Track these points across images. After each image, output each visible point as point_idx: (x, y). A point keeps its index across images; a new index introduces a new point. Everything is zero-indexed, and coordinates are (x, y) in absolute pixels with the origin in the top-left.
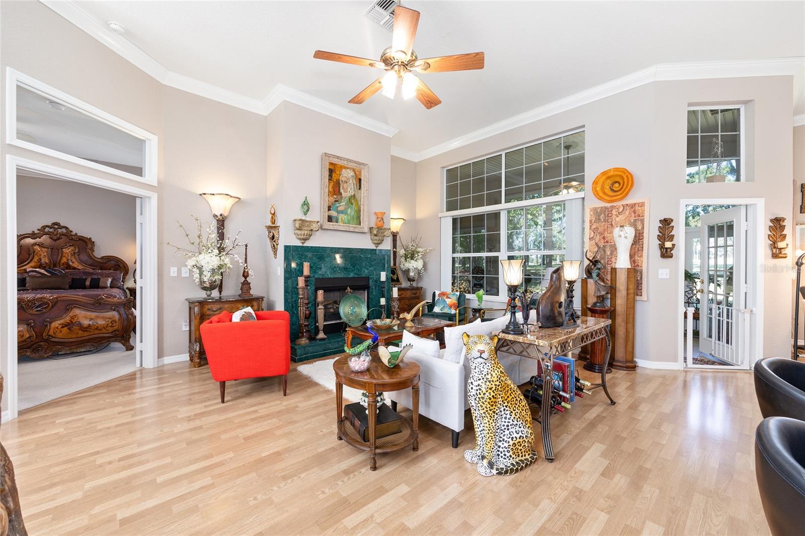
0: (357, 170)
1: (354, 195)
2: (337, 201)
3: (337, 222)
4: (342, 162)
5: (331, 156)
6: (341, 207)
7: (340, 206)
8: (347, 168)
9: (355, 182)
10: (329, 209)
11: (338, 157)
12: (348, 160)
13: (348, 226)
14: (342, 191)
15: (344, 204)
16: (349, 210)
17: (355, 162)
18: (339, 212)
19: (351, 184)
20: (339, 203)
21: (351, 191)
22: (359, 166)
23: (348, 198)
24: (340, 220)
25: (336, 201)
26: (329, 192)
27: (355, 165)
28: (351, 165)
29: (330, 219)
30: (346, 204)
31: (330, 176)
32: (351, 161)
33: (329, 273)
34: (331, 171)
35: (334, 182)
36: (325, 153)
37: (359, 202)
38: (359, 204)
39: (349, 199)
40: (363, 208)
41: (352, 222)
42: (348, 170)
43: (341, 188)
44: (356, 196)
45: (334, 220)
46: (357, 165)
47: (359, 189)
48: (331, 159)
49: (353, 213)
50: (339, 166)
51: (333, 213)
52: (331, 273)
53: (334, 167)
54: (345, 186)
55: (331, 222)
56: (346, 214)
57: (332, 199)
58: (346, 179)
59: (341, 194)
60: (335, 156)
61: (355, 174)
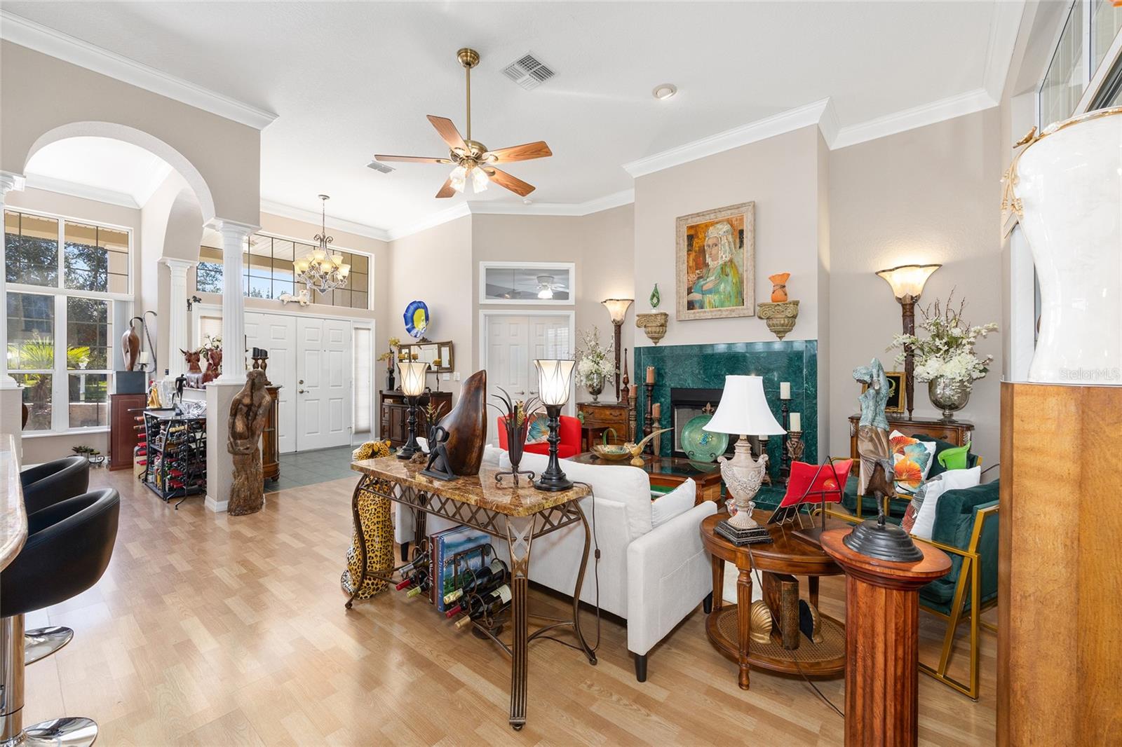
0: (734, 220)
1: (731, 261)
2: (701, 277)
3: (702, 308)
4: (708, 217)
5: (687, 218)
6: (707, 285)
7: (706, 283)
8: (717, 223)
9: (731, 240)
10: (689, 291)
11: (698, 215)
12: (714, 211)
13: (720, 310)
14: (709, 260)
15: (713, 278)
16: (722, 286)
17: (729, 208)
18: (703, 293)
19: (724, 245)
20: (704, 280)
21: (724, 256)
22: (736, 211)
23: (720, 267)
24: (707, 304)
25: (699, 278)
26: (689, 267)
27: (729, 212)
28: (720, 216)
29: (691, 305)
30: (716, 278)
31: (690, 245)
32: (720, 210)
33: (690, 382)
34: (690, 238)
35: (696, 252)
36: (679, 218)
37: (740, 269)
38: (740, 272)
39: (722, 268)
40: (747, 276)
41: (727, 303)
42: (719, 226)
43: (707, 256)
44: (735, 260)
45: (697, 305)
46: (732, 211)
47: (740, 247)
48: (689, 221)
49: (729, 288)
50: (703, 226)
51: (696, 296)
52: (693, 381)
53: (696, 231)
54: (714, 251)
55: (692, 309)
56: (717, 292)
57: (693, 277)
58: (714, 241)
59: (707, 265)
60: (692, 216)
61: (732, 225)
